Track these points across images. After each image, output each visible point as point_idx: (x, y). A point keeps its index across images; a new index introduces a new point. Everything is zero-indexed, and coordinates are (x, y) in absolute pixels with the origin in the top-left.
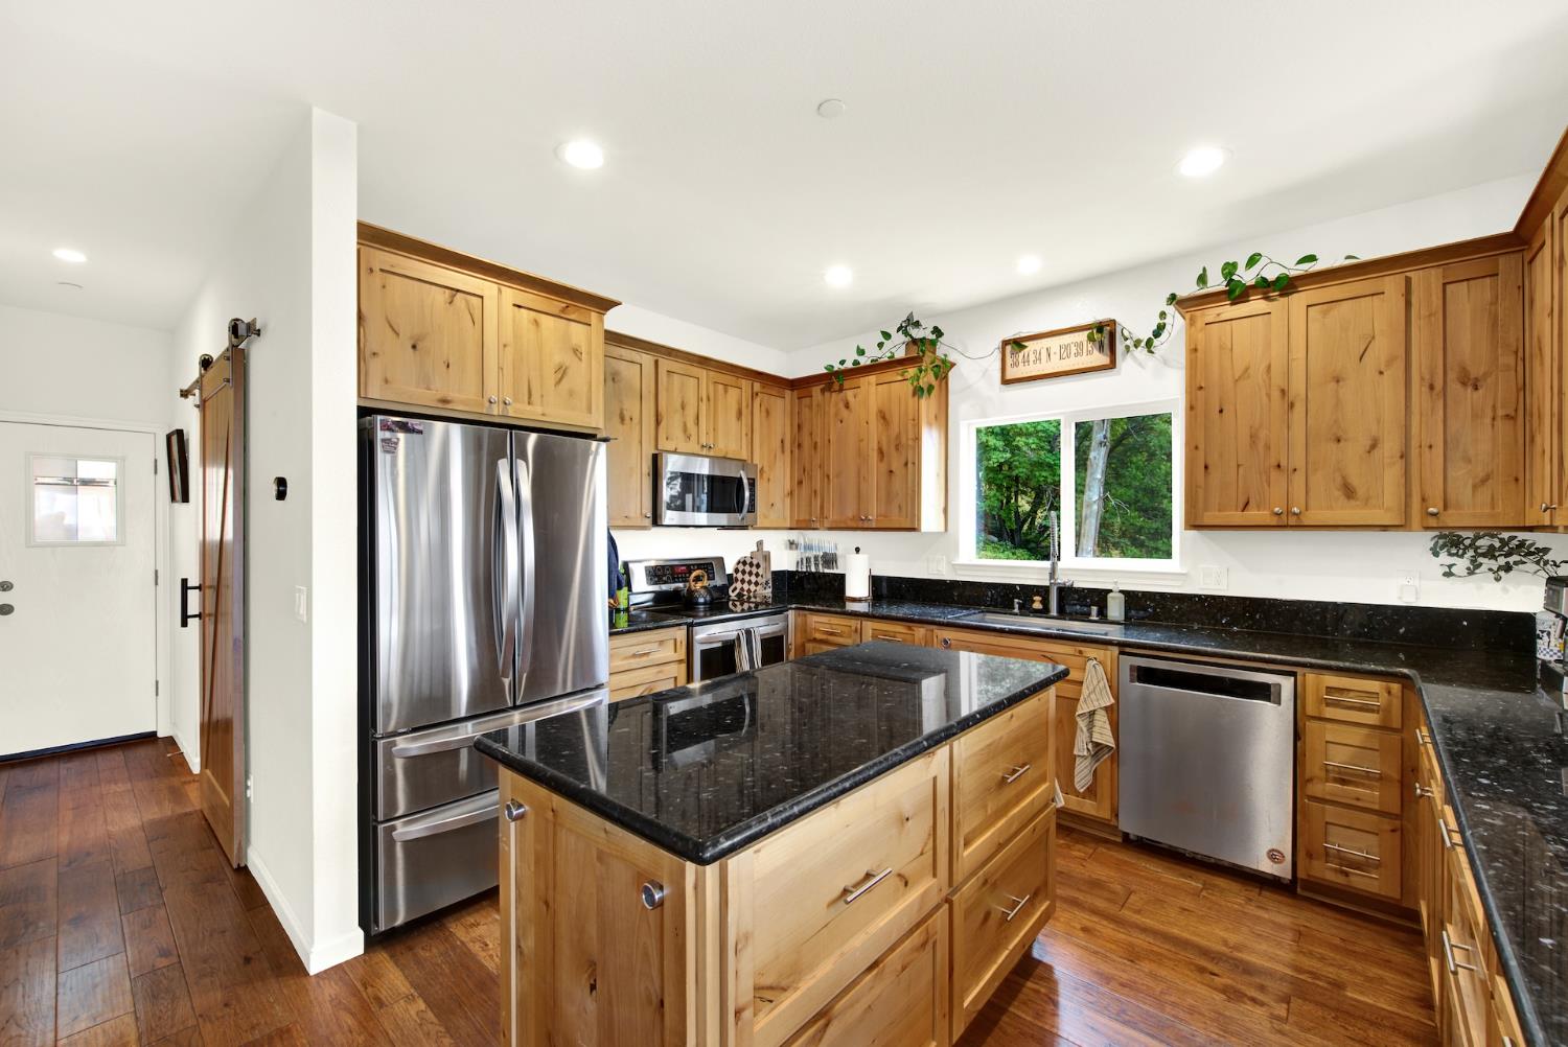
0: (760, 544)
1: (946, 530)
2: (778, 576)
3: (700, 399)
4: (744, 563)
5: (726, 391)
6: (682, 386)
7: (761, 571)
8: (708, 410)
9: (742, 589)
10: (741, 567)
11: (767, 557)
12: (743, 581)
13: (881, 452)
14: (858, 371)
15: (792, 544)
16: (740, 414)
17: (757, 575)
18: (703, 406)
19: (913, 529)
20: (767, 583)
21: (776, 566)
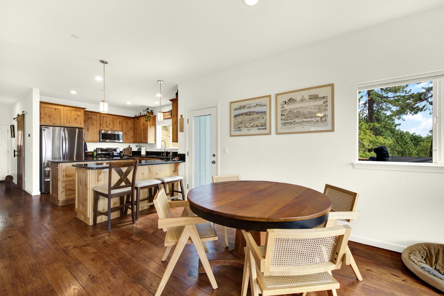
0: (129, 146)
1: (155, 143)
2: (133, 152)
3: (110, 121)
4: (125, 149)
5: (116, 119)
6: (106, 119)
7: (129, 151)
8: (112, 123)
9: (124, 154)
10: (124, 150)
11: (131, 148)
12: (124, 152)
13: (143, 130)
14: (141, 116)
15: (137, 146)
16: (120, 123)
17: (128, 151)
18: (111, 122)
19: (147, 143)
20: (131, 153)
21: (133, 150)
